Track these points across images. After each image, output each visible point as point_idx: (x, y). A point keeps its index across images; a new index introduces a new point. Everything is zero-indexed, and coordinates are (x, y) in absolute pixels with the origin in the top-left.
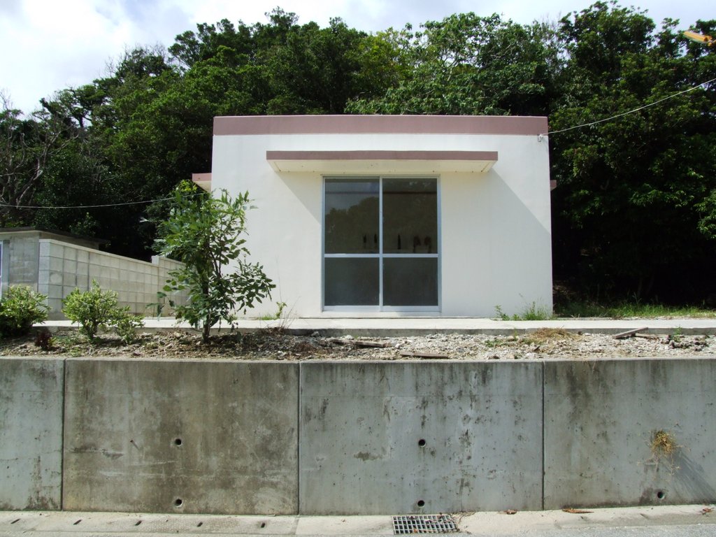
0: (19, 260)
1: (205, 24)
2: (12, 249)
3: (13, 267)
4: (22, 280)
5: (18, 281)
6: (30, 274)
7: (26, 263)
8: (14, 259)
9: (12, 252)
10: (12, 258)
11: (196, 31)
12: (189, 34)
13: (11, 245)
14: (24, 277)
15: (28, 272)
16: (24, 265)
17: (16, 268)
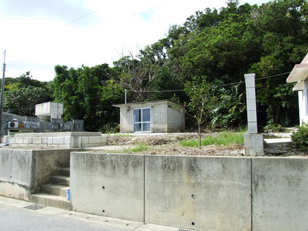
0: (158, 115)
1: (199, 11)
2: (155, 110)
3: (156, 118)
4: (160, 123)
5: (158, 123)
6: (164, 120)
7: (161, 116)
8: (156, 114)
9: (155, 111)
10: (155, 114)
11: (195, 14)
12: (192, 17)
13: (154, 108)
14: (161, 122)
15: (163, 119)
16: (160, 117)
17: (157, 118)
